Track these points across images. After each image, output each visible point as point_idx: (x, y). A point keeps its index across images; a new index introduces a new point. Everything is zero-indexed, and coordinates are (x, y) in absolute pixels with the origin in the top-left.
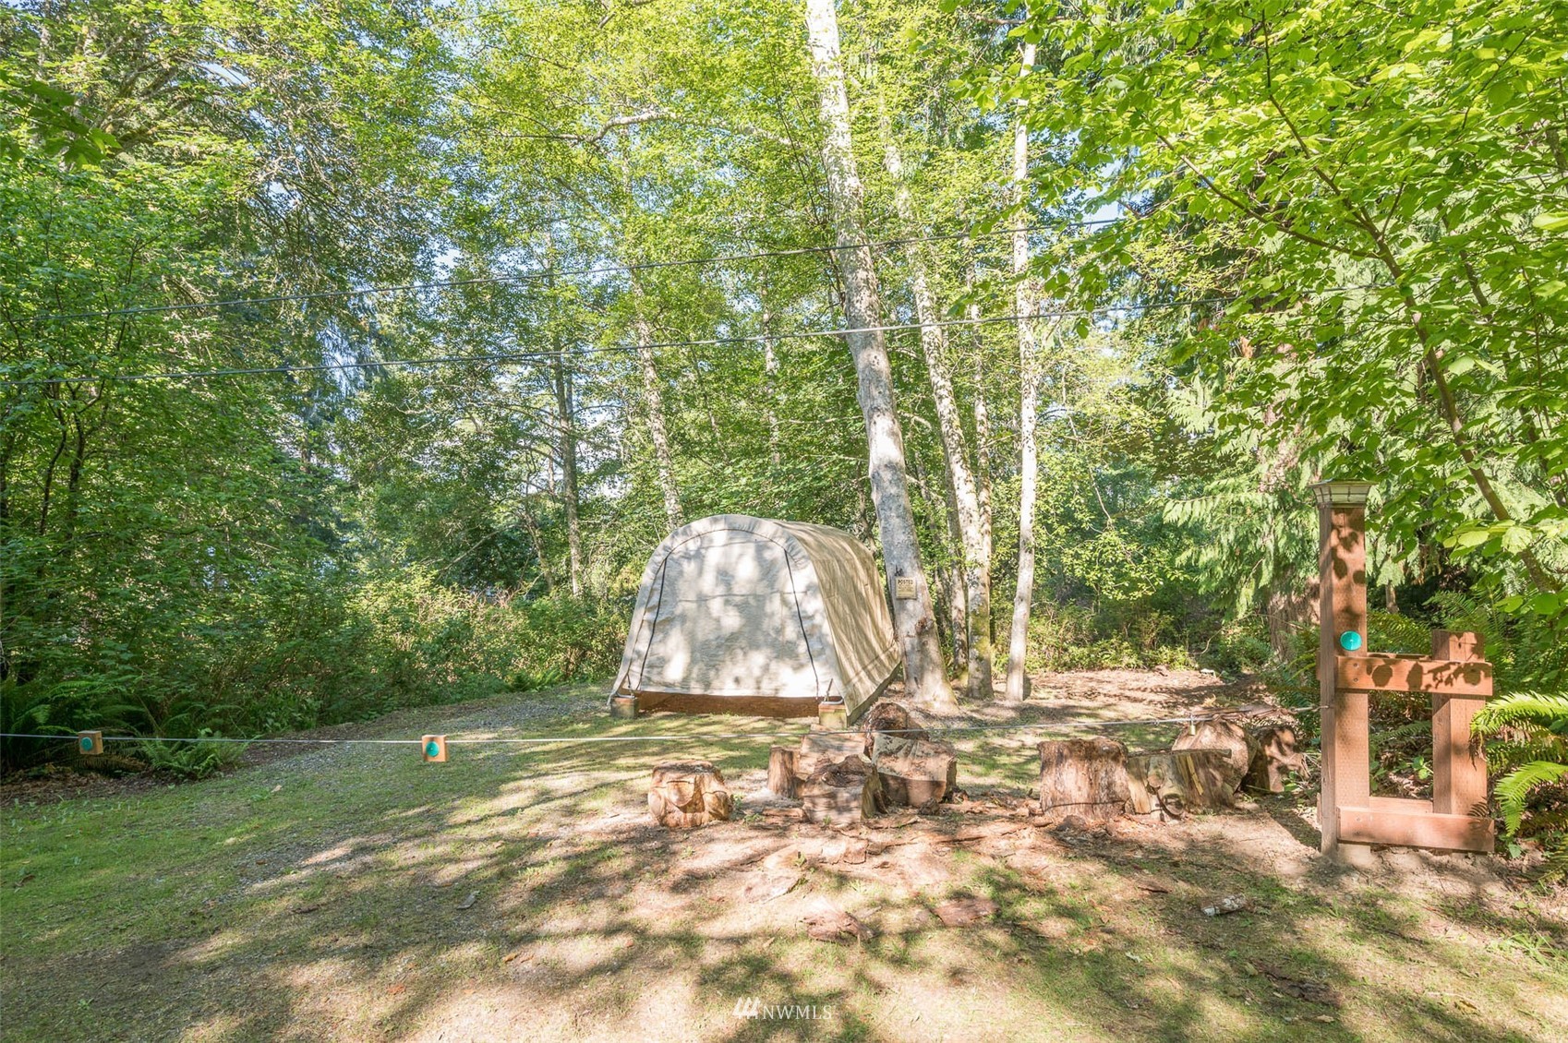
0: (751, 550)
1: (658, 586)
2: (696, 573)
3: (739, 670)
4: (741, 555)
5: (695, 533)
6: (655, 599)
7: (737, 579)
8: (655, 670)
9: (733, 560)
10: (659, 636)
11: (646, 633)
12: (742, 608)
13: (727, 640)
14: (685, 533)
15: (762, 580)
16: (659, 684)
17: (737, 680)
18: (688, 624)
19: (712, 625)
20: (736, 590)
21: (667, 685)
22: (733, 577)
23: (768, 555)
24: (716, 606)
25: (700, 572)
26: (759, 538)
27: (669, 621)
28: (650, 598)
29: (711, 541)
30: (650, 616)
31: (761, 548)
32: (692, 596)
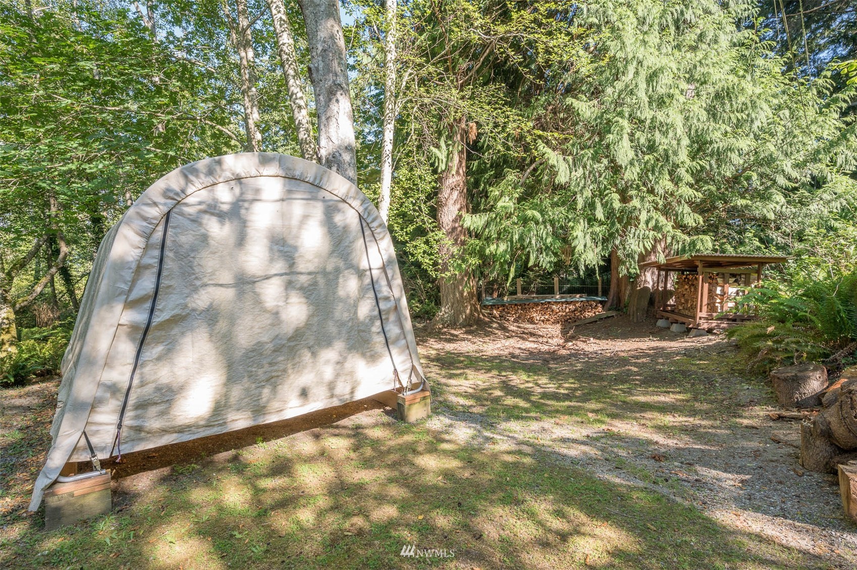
0: (318, 211)
1: (152, 259)
2: (232, 241)
3: (306, 378)
4: (306, 217)
5: (228, 174)
6: (147, 284)
7: (302, 250)
8: (153, 411)
9: (295, 222)
10: (153, 351)
11: (127, 349)
12: (308, 292)
13: (290, 339)
14: (210, 172)
15: (333, 252)
16: (164, 431)
17: (304, 393)
18: (222, 325)
19: (266, 320)
20: (302, 266)
21: (181, 430)
22: (296, 248)
23: (338, 219)
24: (271, 292)
25: (241, 240)
26: (328, 196)
27: (181, 320)
28: (134, 282)
29: (257, 191)
30: (138, 316)
31: (330, 211)
32: (226, 277)
